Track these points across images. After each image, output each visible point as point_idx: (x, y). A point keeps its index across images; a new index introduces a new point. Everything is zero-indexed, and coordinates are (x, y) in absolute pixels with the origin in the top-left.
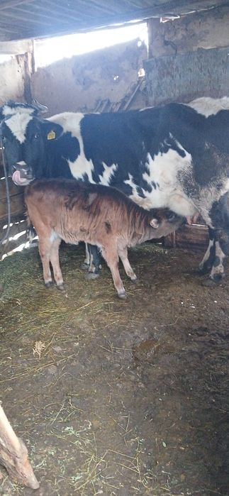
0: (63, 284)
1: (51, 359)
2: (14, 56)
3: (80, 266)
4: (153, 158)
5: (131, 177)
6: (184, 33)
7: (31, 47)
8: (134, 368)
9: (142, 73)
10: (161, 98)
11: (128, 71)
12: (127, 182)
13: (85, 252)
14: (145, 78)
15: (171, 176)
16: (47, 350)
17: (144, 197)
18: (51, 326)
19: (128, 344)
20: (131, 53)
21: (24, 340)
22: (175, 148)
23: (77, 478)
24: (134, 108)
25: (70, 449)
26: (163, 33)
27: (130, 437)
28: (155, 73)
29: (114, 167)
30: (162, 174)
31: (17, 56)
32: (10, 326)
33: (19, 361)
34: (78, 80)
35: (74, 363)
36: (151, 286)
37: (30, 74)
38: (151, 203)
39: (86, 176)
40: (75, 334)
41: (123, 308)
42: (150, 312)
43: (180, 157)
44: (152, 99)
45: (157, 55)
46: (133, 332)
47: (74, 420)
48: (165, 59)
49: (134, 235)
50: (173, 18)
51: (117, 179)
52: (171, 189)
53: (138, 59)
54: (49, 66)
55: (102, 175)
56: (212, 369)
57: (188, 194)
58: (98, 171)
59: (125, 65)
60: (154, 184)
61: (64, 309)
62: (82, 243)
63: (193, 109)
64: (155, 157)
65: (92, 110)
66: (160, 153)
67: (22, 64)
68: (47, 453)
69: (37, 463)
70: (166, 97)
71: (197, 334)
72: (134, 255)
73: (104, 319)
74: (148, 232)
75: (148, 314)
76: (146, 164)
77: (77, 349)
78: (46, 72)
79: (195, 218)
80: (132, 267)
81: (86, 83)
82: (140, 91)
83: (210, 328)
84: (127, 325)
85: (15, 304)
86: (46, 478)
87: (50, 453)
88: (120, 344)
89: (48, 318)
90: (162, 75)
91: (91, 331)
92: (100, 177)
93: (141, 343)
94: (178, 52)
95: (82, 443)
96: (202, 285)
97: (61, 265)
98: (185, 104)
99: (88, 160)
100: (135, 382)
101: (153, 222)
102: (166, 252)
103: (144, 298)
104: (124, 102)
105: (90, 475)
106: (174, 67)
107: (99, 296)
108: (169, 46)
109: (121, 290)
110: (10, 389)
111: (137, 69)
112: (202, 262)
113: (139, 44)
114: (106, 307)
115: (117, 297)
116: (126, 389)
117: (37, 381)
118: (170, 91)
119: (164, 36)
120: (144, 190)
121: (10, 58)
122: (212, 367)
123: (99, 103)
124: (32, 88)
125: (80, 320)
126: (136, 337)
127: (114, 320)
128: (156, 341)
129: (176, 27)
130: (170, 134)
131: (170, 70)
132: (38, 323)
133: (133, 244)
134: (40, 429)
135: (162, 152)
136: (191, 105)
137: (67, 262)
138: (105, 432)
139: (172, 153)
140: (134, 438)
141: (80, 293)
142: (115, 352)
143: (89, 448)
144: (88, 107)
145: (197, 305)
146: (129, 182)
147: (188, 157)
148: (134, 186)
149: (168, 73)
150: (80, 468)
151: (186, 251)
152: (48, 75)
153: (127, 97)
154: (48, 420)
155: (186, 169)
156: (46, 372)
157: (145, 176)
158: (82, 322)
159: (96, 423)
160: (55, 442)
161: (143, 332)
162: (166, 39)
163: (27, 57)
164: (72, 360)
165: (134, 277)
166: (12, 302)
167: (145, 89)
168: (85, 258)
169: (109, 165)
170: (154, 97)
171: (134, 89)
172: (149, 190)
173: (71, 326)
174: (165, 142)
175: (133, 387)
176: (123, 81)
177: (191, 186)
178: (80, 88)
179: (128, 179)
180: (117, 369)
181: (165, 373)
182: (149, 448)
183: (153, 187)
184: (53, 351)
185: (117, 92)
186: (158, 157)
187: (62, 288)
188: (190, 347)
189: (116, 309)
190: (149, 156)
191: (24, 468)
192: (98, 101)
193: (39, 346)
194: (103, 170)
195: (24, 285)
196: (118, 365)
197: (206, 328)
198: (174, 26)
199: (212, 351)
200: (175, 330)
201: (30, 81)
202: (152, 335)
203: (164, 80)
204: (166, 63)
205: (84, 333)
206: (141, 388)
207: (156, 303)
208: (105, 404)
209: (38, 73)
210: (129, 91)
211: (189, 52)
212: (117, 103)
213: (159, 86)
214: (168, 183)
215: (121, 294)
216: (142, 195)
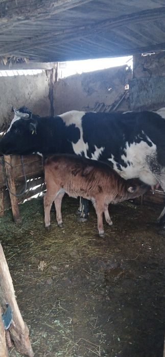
0: (62, 224)
1: (49, 274)
2: (44, 70)
3: (75, 212)
4: (129, 146)
5: (113, 156)
6: (157, 64)
7: (56, 65)
8: (104, 287)
9: (127, 87)
10: (139, 105)
11: (118, 86)
12: (110, 160)
13: (79, 203)
14: (129, 91)
15: (141, 158)
16: (48, 268)
17: (121, 170)
18: (52, 252)
19: (102, 269)
20: (121, 73)
21: (33, 259)
22: (145, 140)
23: (59, 354)
24: (120, 109)
25: (56, 335)
26: (143, 63)
27: (96, 332)
28: (136, 88)
29: (102, 149)
30: (135, 157)
31: (46, 71)
32: (25, 249)
33: (28, 273)
34: (85, 89)
35: (65, 279)
36: (122, 231)
37: (53, 83)
39: (83, 153)
40: (67, 259)
41: (101, 244)
42: (120, 249)
43: (149, 146)
44: (132, 105)
45: (138, 76)
46: (106, 262)
47: (61, 316)
48: (143, 79)
49: (117, 196)
50: (150, 54)
51: (104, 157)
52: (141, 167)
53: (125, 78)
54: (67, 78)
55: (94, 153)
56: (158, 293)
57: (152, 171)
58: (91, 151)
59: (117, 81)
60: (129, 163)
61: (62, 241)
62: (79, 197)
63: (159, 115)
64: (131, 145)
65: (92, 109)
66: (134, 143)
67: (49, 76)
68: (41, 335)
69: (34, 341)
70: (142, 104)
71: (151, 267)
72: (112, 208)
73: (87, 250)
75: (118, 250)
76: (125, 149)
77: (67, 269)
78: (64, 82)
79: (157, 186)
80: (110, 216)
81: (90, 91)
82: (125, 99)
83: (160, 264)
84: (102, 256)
85: (29, 234)
86: (39, 352)
87: (43, 336)
88: (97, 269)
89: (50, 246)
90: (140, 90)
91: (78, 258)
92: (92, 154)
93: (112, 270)
94: (152, 75)
95: (65, 332)
96: (158, 234)
97: (62, 210)
98: (154, 112)
99: (85, 143)
100: (104, 296)
101: (130, 189)
102: (135, 208)
103: (117, 239)
104: (114, 105)
105: (67, 353)
106: (149, 85)
107: (86, 234)
108: (147, 72)
109: (101, 231)
110: (21, 291)
111: (125, 85)
112: (160, 217)
113: (127, 68)
114: (90, 243)
115: (98, 236)
116: (98, 300)
117: (39, 288)
118: (145, 100)
119: (143, 65)
120: (121, 166)
121: (42, 72)
122: (158, 291)
123: (97, 104)
124: (54, 91)
125: (71, 249)
126: (108, 265)
127: (94, 252)
128: (121, 270)
129: (152, 60)
130: (143, 132)
131: (146, 86)
132: (43, 249)
134: (38, 319)
135: (136, 143)
136: (158, 113)
137: (66, 208)
138: (81, 326)
139: (143, 143)
140: (99, 333)
141: (73, 231)
142: (93, 274)
143: (68, 335)
144: (90, 106)
145: (153, 247)
146: (111, 160)
147: (154, 146)
148: (115, 163)
149: (145, 89)
150: (61, 347)
151: (149, 208)
152: (65, 84)
153: (116, 102)
154: (44, 315)
155: (152, 155)
156: (46, 282)
157: (123, 157)
158: (72, 251)
159: (75, 320)
160: (47, 329)
161: (113, 262)
162: (145, 67)
163: (53, 71)
164: (63, 276)
165: (111, 223)
166: (28, 233)
167: (128, 98)
168: (79, 207)
169: (99, 147)
170: (134, 104)
171: (121, 97)
172: (125, 166)
173: (65, 253)
174: (138, 136)
175: (102, 299)
176: (114, 92)
177: (155, 166)
178: (86, 94)
179: (111, 158)
180: (93, 286)
181: (125, 292)
182: (109, 340)
183: (128, 165)
184: (52, 269)
185: (110, 99)
186: (133, 145)
187: (61, 226)
188: (144, 276)
189: (97, 244)
190: (127, 144)
191: (26, 342)
192: (97, 103)
193: (42, 265)
194: (95, 150)
195: (36, 221)
196: (94, 283)
197: (157, 264)
198: (151, 59)
199: (160, 280)
200: (135, 263)
201: (53, 87)
202: (119, 265)
203: (141, 93)
204: (144, 82)
205: (73, 259)
206: (107, 300)
207: (124, 243)
208: (82, 308)
209: (59, 82)
210: (118, 98)
211: (160, 77)
212: (109, 106)
213: (138, 97)
214: (139, 163)
215: (101, 234)
216: (119, 168)
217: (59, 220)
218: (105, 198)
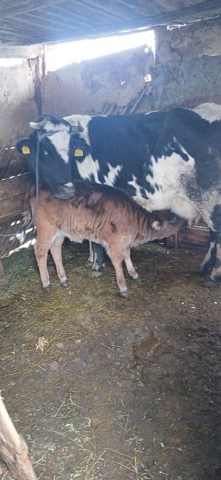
0: (67, 281)
1: (53, 355)
2: (25, 60)
3: (84, 264)
4: (156, 161)
5: (134, 178)
6: (189, 40)
7: (42, 52)
8: (134, 367)
9: (149, 78)
10: (166, 103)
11: (135, 76)
12: (131, 183)
13: (89, 250)
14: (151, 83)
15: (174, 179)
16: (50, 346)
17: (147, 198)
18: (54, 323)
19: (129, 342)
20: (139, 58)
21: (28, 336)
22: (179, 152)
23: (76, 475)
24: (140, 111)
25: (69, 446)
26: (170, 40)
27: (128, 436)
28: (161, 79)
29: (119, 168)
30: (165, 177)
31: (29, 60)
32: (15, 321)
33: (23, 356)
34: (87, 84)
35: (76, 360)
36: (152, 285)
37: (40, 78)
38: (154, 204)
39: (92, 176)
40: (78, 331)
41: (125, 306)
42: (151, 312)
43: (184, 161)
44: (157, 103)
45: (163, 61)
46: (134, 331)
47: (74, 416)
48: (171, 65)
49: (138, 236)
50: (180, 26)
51: (121, 180)
52: (174, 192)
53: (144, 65)
54: (59, 70)
55: (107, 176)
56: (211, 371)
57: (190, 197)
58: (103, 172)
59: (132, 70)
60: (157, 186)
61: (67, 306)
62: (86, 242)
63: (196, 114)
64: (159, 160)
65: (100, 113)
66: (163, 156)
67: (33, 67)
68: (46, 449)
69: (36, 458)
70: (171, 102)
71: (197, 334)
72: (136, 255)
73: (106, 316)
74: (150, 233)
75: (149, 314)
76: (150, 166)
77: (79, 346)
78: (55, 77)
79: (197, 220)
80: (134, 266)
81: (94, 87)
82: (146, 96)
83: (210, 329)
84: (128, 323)
85: (19, 299)
86: (45, 475)
87: (49, 449)
88: (121, 342)
89: (52, 314)
90: (167, 81)
91: (93, 328)
92: (105, 177)
93: (142, 342)
94: (184, 58)
95: (82, 440)
96: (203, 286)
97: (65, 262)
98: (190, 109)
99: (95, 161)
100: (135, 381)
101: (155, 224)
102: (168, 253)
103: (145, 298)
104: (130, 106)
105: (88, 473)
106: (180, 73)
107: (101, 294)
108: (176, 53)
109: (123, 289)
110: (13, 384)
111: (144, 74)
112: (203, 263)
113: (146, 50)
114: (108, 305)
115: (119, 295)
116: (126, 387)
117: (40, 377)
118: (175, 96)
119: (170, 43)
120: (146, 191)
121: (22, 62)
122: (211, 368)
123: (106, 106)
124: (42, 90)
125: (83, 318)
126: (137, 336)
127: (115, 319)
128: (156, 341)
129: (183, 35)
130: (175, 139)
131: (175, 76)
132: (42, 319)
133: (135, 245)
134: (40, 425)
135: (165, 155)
136: (196, 110)
137: (71, 260)
138: (104, 430)
139: (175, 157)
140: (133, 437)
141: (83, 291)
142: (116, 350)
143: (88, 446)
144: (95, 110)
145: (198, 306)
146: (133, 183)
147: (192, 161)
148: (138, 187)
149: (174, 79)
150: (79, 465)
151: (187, 252)
152: (58, 79)
153: (133, 101)
154: (49, 416)
155: (189, 173)
156: (49, 368)
157: (148, 178)
159: (96, 421)
160: (54, 439)
161: (144, 331)
162: (173, 46)
163: (38, 61)
164: (73, 357)
165: (136, 276)
166: (17, 298)
167: (151, 94)
168: (89, 256)
169: (114, 166)
170: (159, 103)
171: (140, 94)
172: (152, 191)
173: (74, 323)
174: (169, 145)
175: (133, 386)
176: (129, 86)
177: (193, 189)
178: (89, 91)
179: (132, 180)
180: (117, 367)
181: (165, 373)
182: (148, 447)
183: (156, 189)
184: (56, 347)
185: (124, 96)
186: (162, 160)
187: (65, 285)
188: (190, 347)
189: (118, 308)
190: (153, 159)
191: (24, 464)
192: (105, 104)
193: (42, 343)
194: (109, 170)
195: (29, 280)
196: (118, 363)
197: (206, 329)
198: (180, 34)
199: (211, 352)
200: (175, 330)
201: (40, 84)
202: (152, 334)
203: (169, 86)
204: (171, 69)
205: (86, 330)
206: (140, 387)
207: (157, 303)
208: (105, 402)
209: (48, 77)
210: (136, 96)
211: (195, 59)
212: (124, 107)
213: (164, 91)
214: (171, 186)
215: (123, 292)
216: (144, 196)
217: (62, 277)
218: (122, 240)
